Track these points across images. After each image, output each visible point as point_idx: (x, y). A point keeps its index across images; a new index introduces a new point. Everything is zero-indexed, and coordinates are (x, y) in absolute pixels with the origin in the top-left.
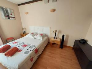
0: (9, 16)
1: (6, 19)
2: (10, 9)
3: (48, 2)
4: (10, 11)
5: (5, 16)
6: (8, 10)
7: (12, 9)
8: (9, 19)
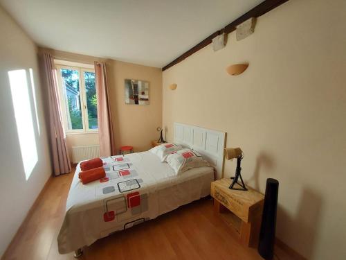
0: (137, 97)
1: (130, 104)
2: (143, 82)
3: (225, 45)
4: (143, 86)
5: (131, 97)
6: (140, 84)
7: (146, 82)
8: (137, 103)
